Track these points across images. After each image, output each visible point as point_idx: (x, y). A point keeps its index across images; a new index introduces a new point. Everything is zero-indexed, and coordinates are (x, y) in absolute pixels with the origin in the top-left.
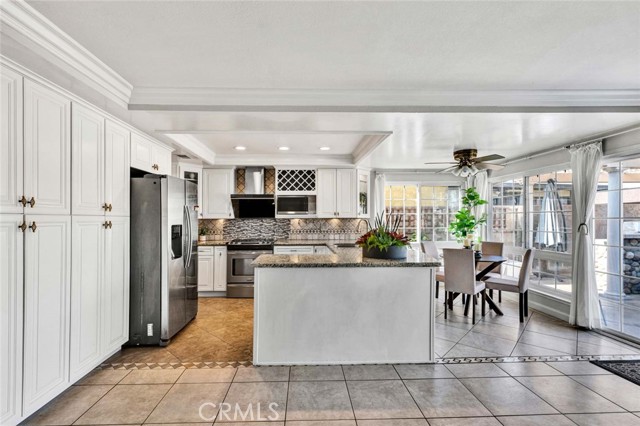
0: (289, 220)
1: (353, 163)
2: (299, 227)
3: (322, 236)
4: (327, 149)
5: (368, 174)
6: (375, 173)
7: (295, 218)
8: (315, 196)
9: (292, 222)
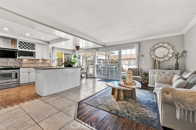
0: (22, 59)
1: (49, 44)
2: (27, 62)
3: (36, 65)
4: (44, 38)
5: (51, 48)
6: (53, 48)
7: (25, 59)
8: (35, 52)
9: (23, 60)
